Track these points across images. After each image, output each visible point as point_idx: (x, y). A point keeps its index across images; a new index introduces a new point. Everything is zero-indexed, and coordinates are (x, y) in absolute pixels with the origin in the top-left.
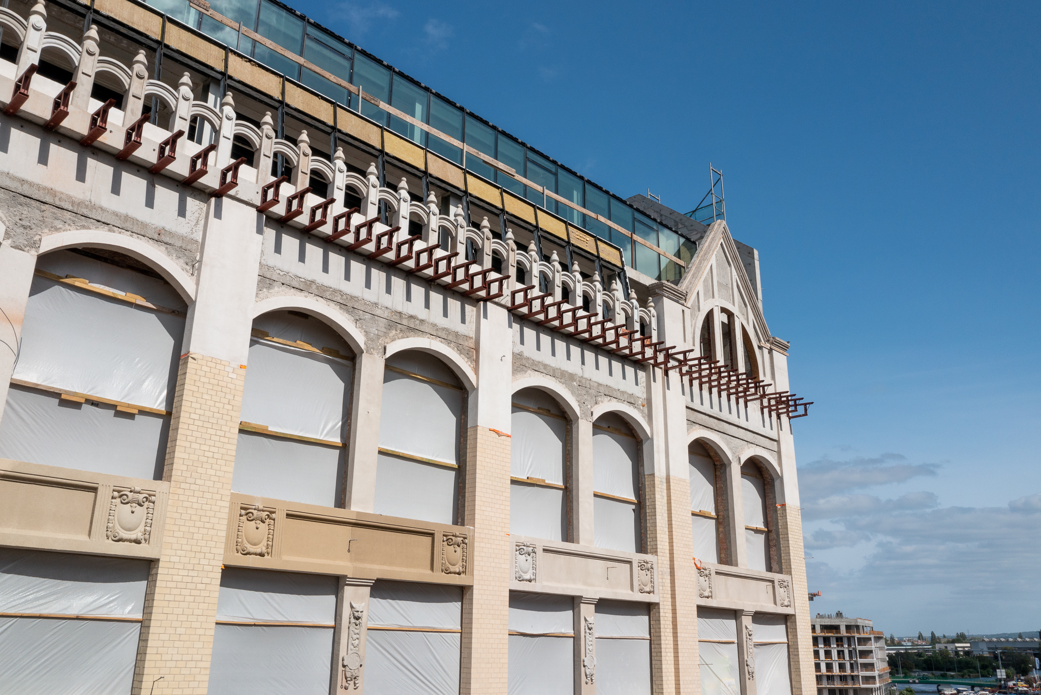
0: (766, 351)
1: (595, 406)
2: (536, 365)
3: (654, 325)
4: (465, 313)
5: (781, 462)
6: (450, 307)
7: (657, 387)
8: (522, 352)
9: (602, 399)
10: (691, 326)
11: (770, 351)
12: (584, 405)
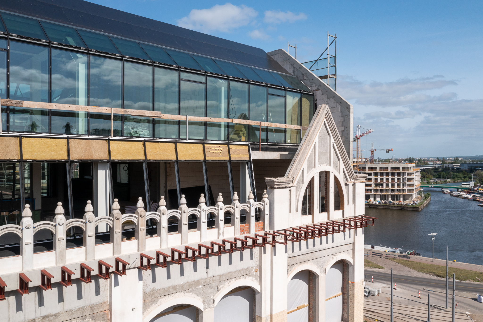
0: (351, 187)
1: (217, 293)
2: (166, 291)
3: (267, 212)
4: (99, 286)
5: (354, 257)
6: (85, 289)
7: (266, 257)
8: (153, 288)
9: (223, 285)
10: (296, 196)
11: (354, 184)
12: (208, 297)
